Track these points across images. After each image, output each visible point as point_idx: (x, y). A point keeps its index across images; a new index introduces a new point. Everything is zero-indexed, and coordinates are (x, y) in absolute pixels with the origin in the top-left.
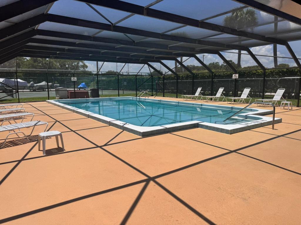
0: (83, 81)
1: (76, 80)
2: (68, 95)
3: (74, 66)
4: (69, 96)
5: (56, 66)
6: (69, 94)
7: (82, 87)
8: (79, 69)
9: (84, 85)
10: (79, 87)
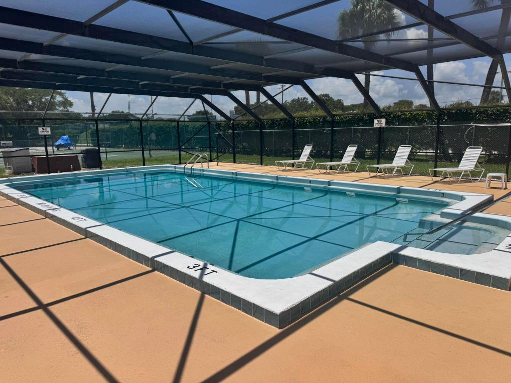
0: (65, 131)
1: (50, 133)
2: (33, 165)
3: (44, 103)
4: (35, 167)
5: (8, 103)
6: (36, 162)
7: (62, 143)
8: (56, 109)
9: (67, 140)
10: (57, 143)
